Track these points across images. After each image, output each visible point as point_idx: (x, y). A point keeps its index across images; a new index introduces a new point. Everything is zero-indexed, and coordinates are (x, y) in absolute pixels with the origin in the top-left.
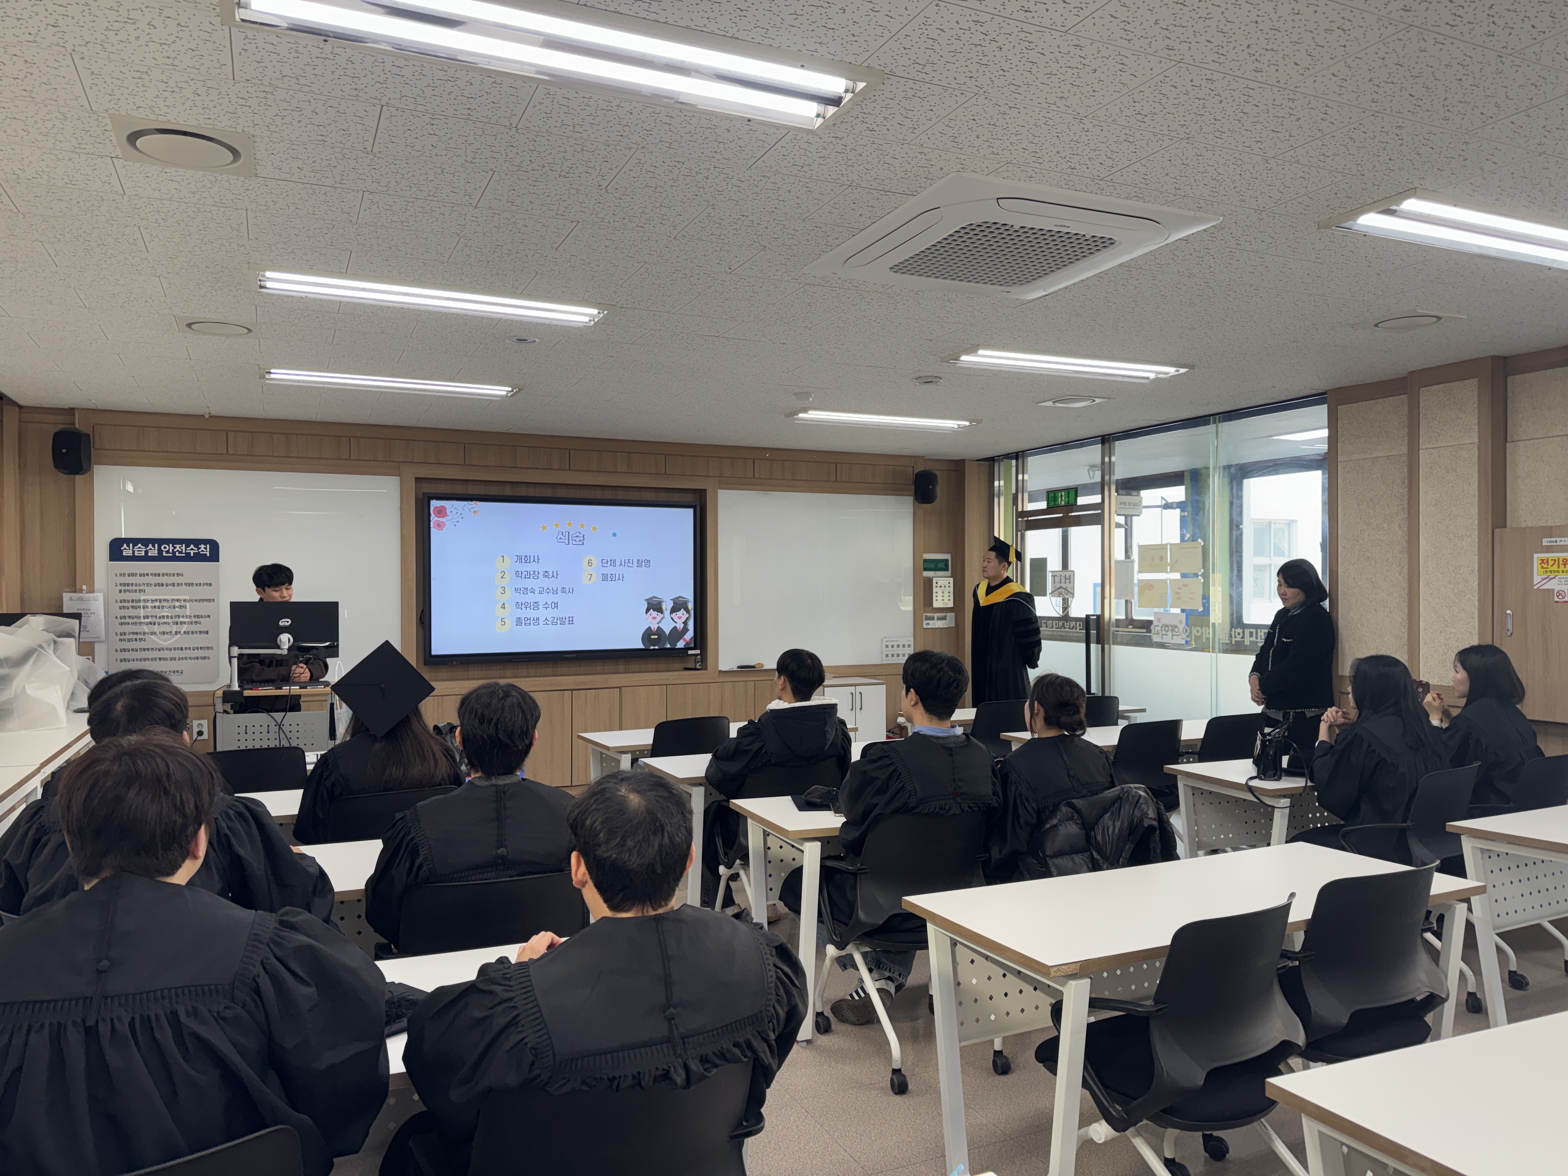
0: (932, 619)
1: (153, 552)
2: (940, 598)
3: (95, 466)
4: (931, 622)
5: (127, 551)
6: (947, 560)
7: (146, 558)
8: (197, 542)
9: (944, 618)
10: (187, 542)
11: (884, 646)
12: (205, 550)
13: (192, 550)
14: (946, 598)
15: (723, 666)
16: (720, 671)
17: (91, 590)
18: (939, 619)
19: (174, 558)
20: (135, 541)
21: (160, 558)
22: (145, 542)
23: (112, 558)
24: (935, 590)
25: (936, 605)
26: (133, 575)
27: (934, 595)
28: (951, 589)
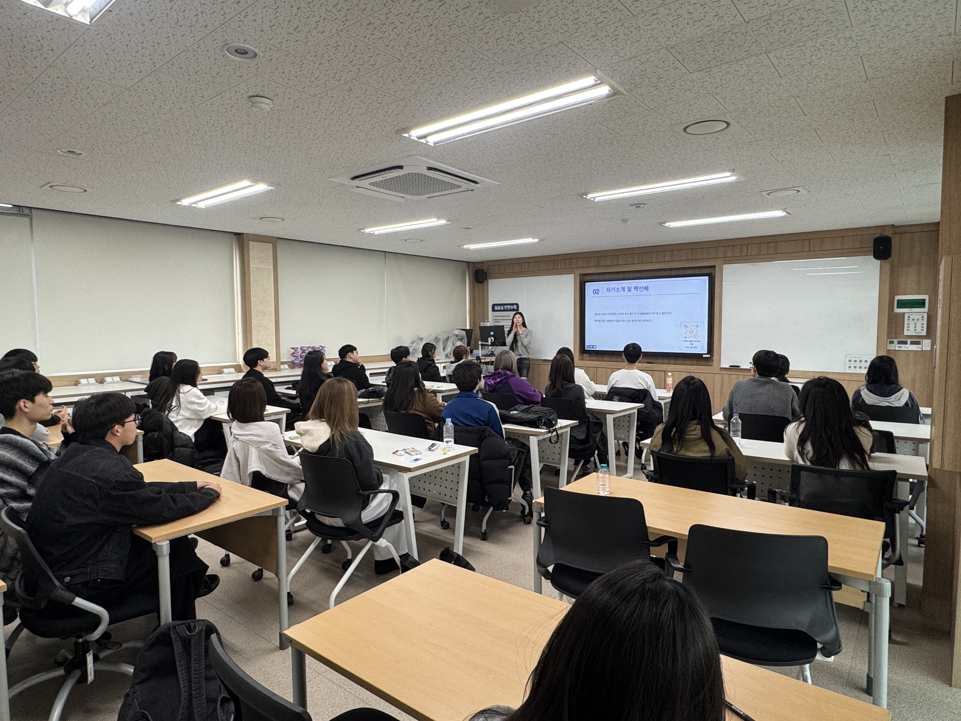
0: (906, 343)
1: (502, 309)
2: (912, 328)
3: (489, 280)
4: (903, 346)
5: (496, 309)
6: (924, 300)
7: (500, 311)
8: (513, 304)
9: (918, 343)
10: (511, 304)
11: (847, 361)
12: (515, 307)
13: (512, 307)
14: (919, 329)
15: (723, 365)
16: (721, 368)
17: (488, 322)
18: (912, 343)
19: (507, 310)
20: (498, 305)
21: (504, 310)
22: (500, 305)
23: (493, 311)
24: (906, 322)
25: (906, 333)
26: (497, 316)
27: (906, 326)
28: (925, 322)
